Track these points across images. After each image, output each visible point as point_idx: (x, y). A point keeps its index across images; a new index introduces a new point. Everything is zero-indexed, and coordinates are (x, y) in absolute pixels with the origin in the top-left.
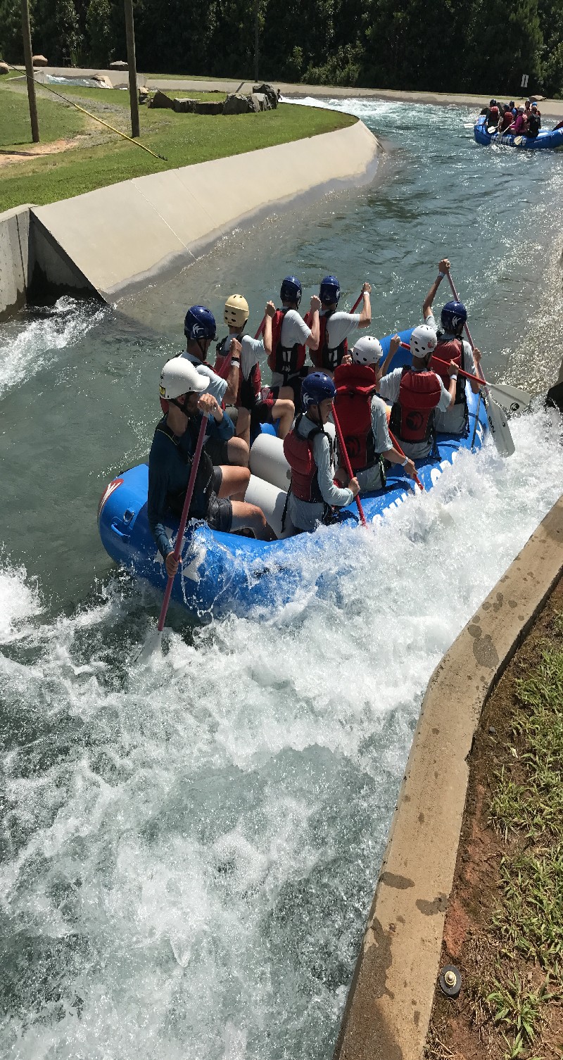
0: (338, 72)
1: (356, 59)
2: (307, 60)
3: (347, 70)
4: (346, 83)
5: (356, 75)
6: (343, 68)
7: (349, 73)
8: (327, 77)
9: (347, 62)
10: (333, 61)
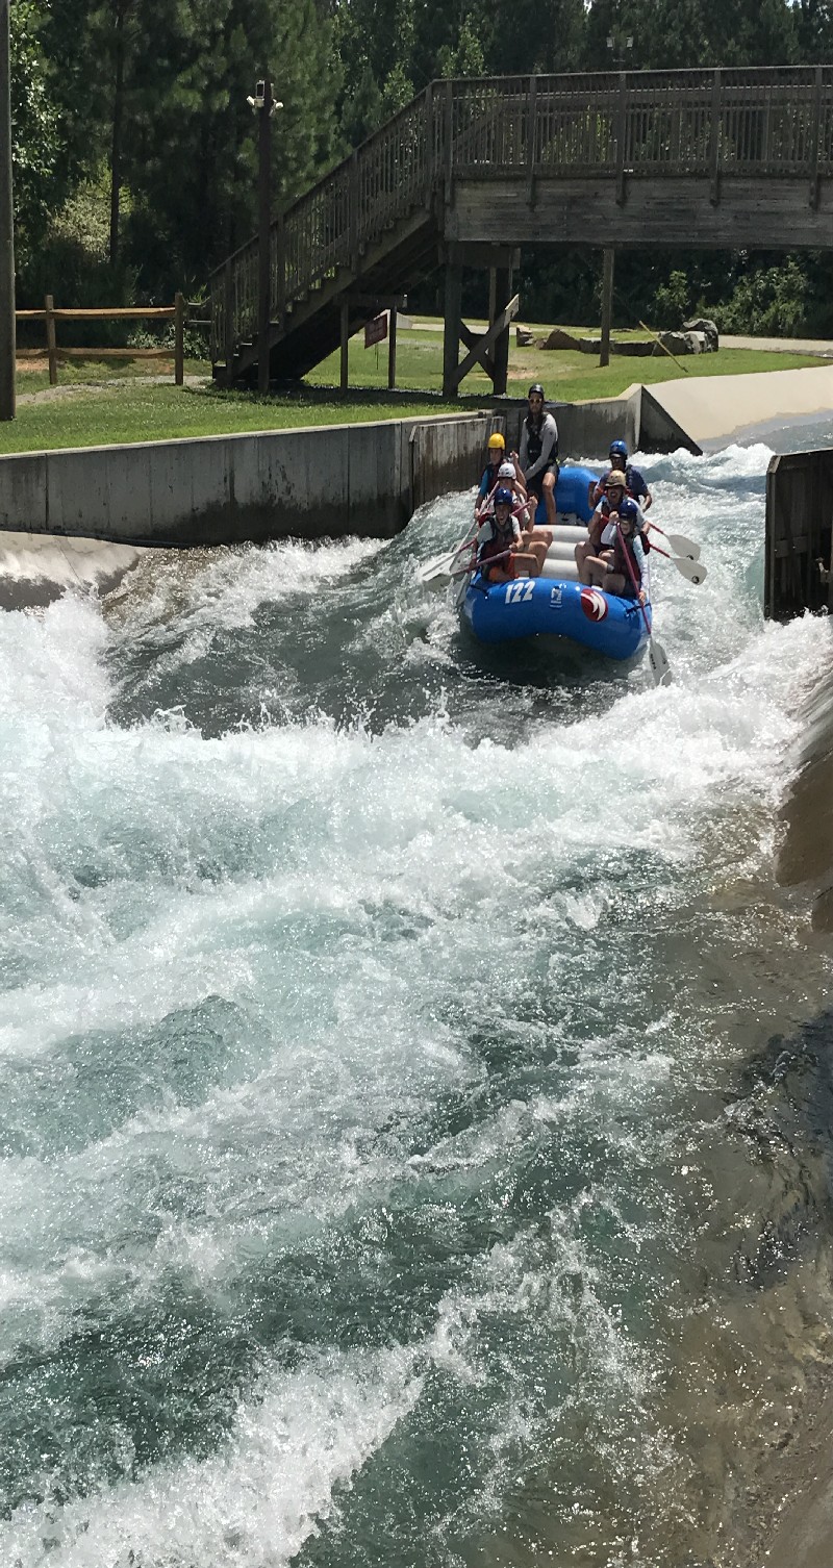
0: (755, 314)
1: (790, 293)
2: (695, 293)
3: (772, 310)
4: (773, 331)
5: (790, 319)
6: (765, 308)
7: (775, 316)
8: (734, 321)
9: (773, 297)
10: (743, 295)
